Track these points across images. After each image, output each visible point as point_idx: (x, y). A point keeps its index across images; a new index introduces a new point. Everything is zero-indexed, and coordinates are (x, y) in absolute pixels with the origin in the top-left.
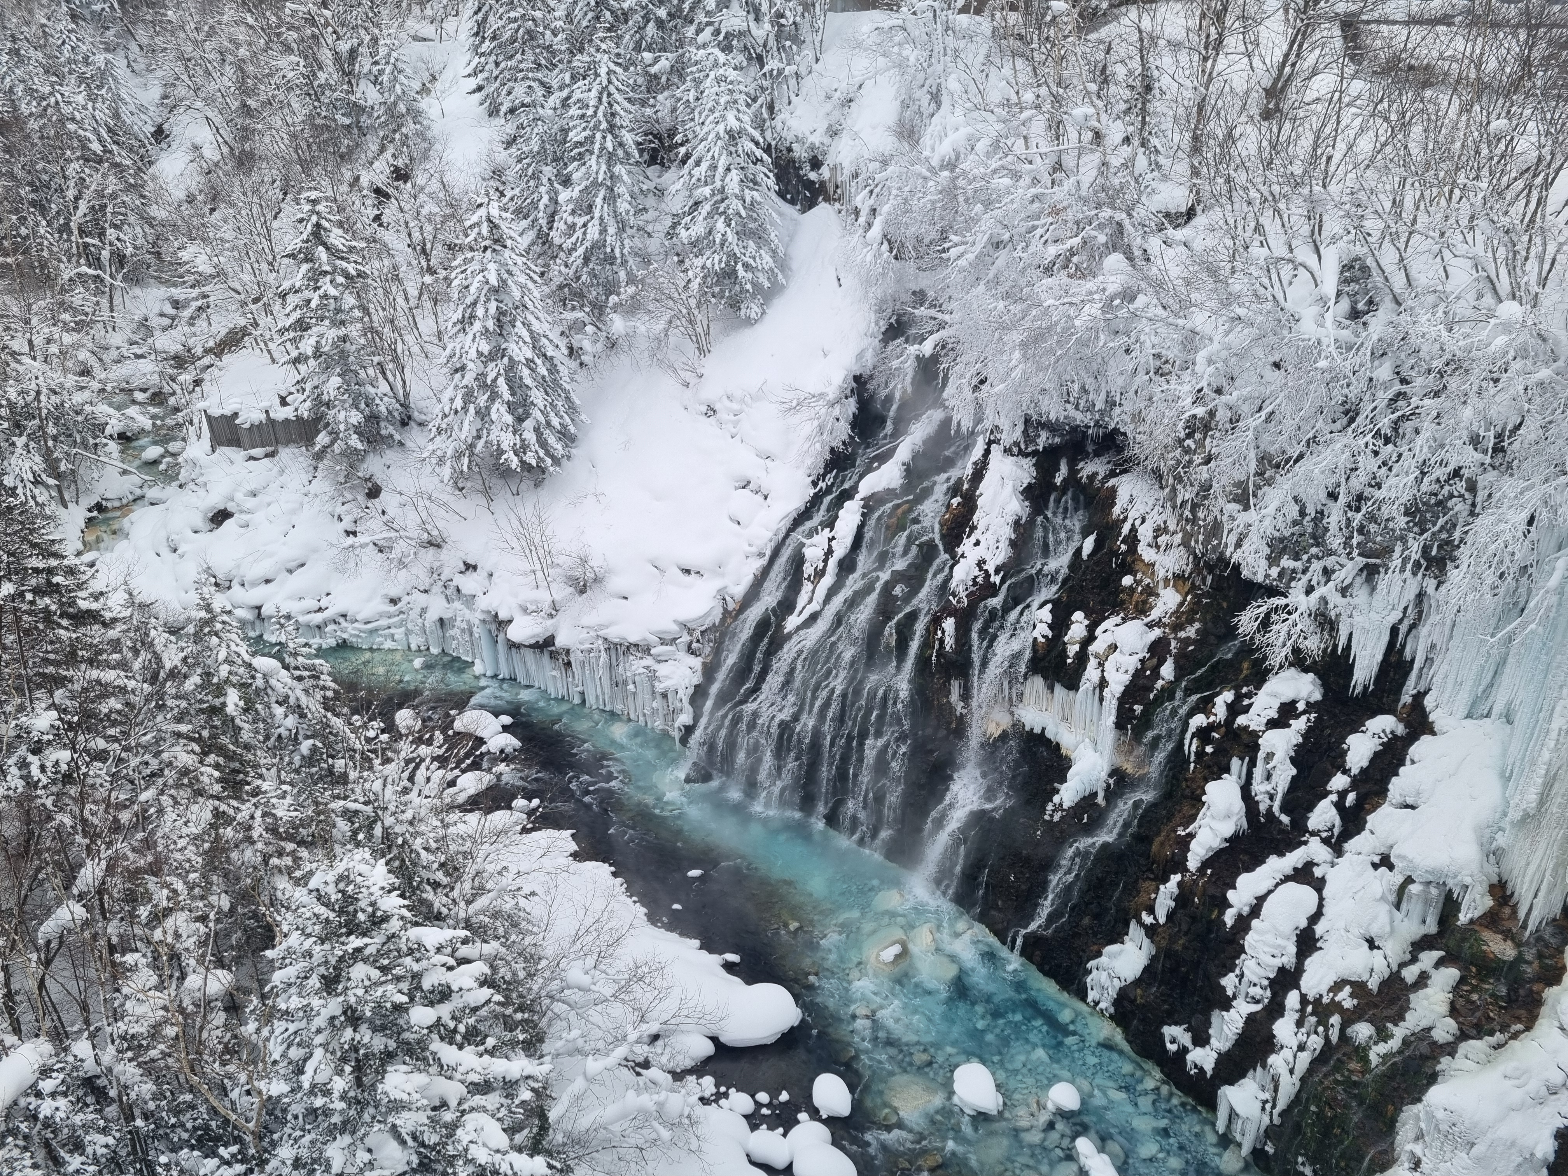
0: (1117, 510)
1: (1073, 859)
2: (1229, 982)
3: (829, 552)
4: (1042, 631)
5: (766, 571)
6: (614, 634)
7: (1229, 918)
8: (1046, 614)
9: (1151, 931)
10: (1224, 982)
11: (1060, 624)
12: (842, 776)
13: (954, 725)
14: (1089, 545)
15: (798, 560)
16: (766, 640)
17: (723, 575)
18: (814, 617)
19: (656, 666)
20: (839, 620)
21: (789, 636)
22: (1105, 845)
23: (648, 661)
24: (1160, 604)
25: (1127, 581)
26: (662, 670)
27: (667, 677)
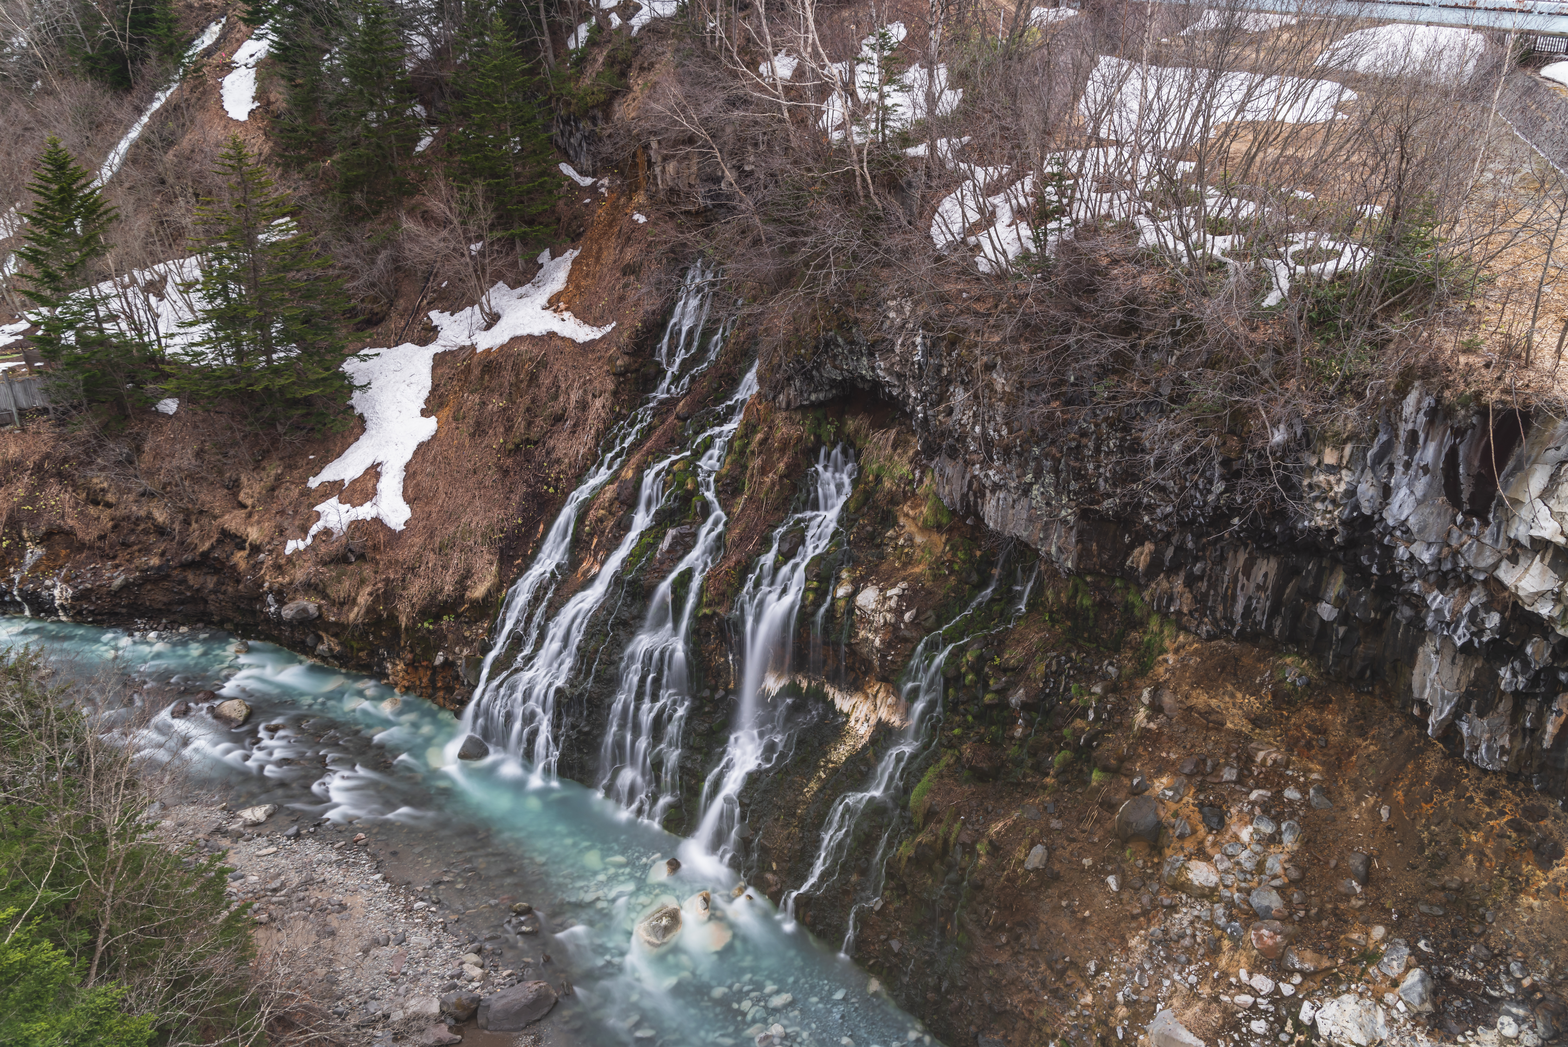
13: (731, 686)
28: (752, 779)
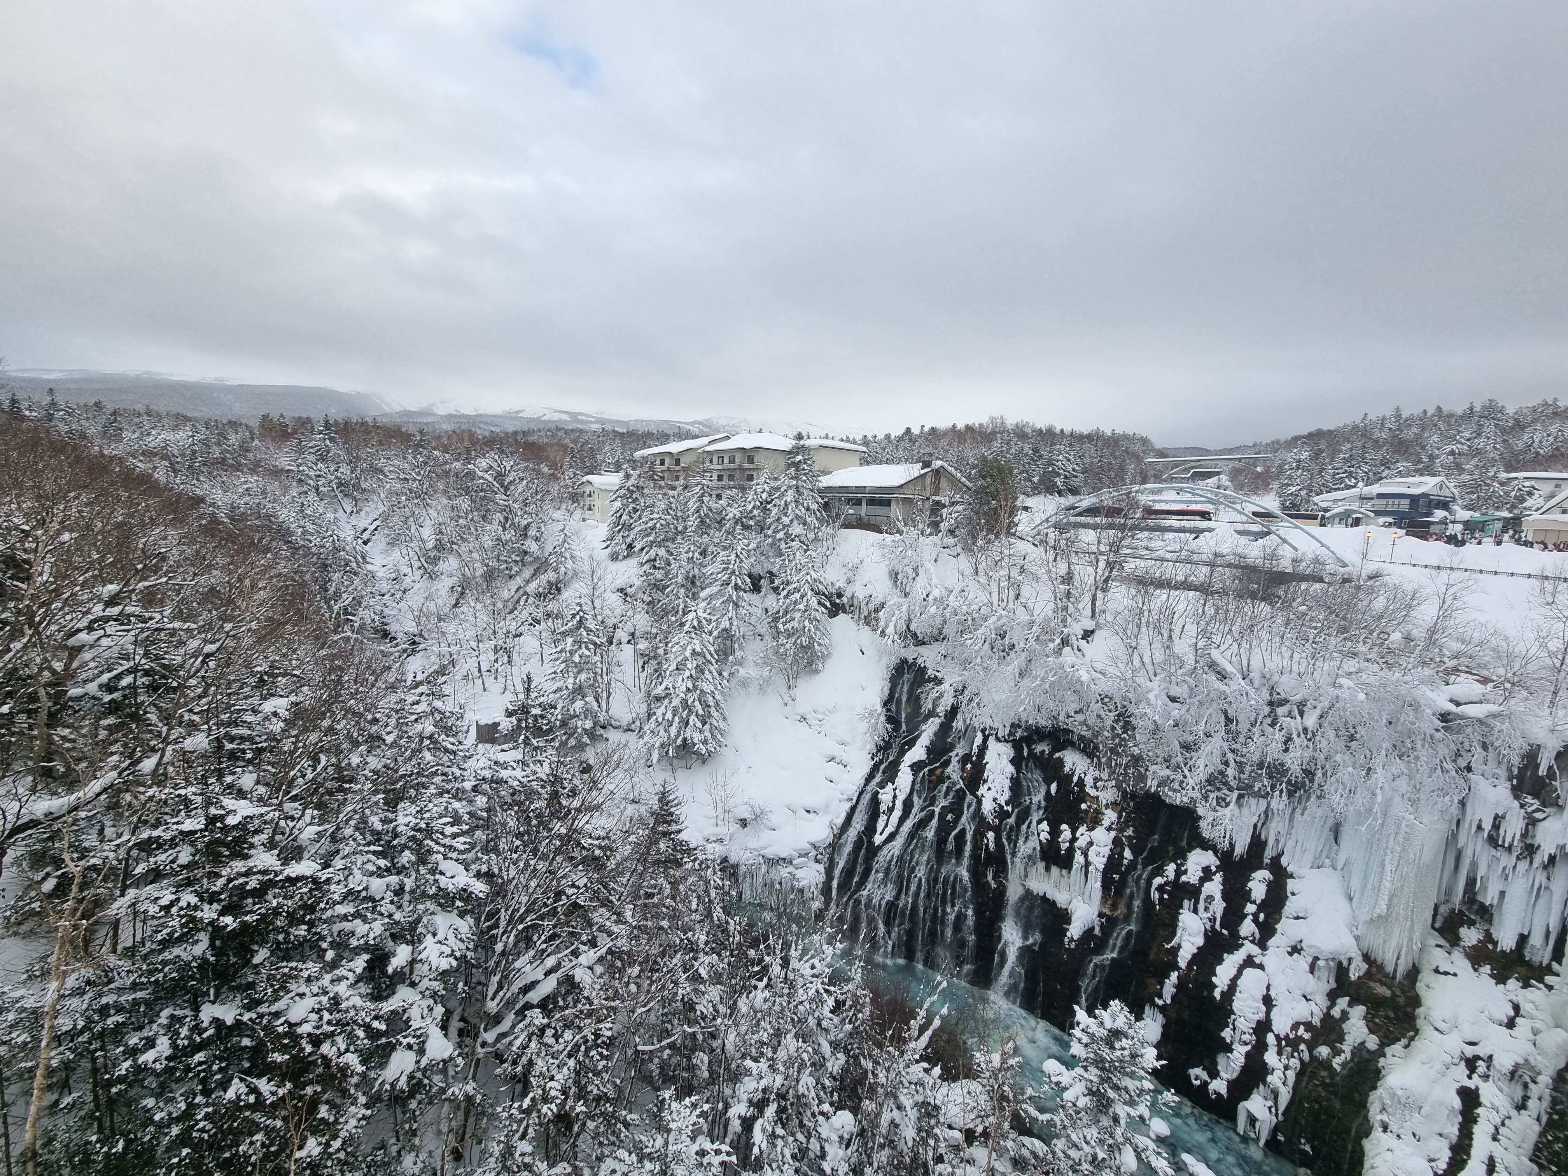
0: (1067, 769)
1: (1094, 971)
2: (1227, 1034)
3: (895, 797)
4: (1045, 836)
5: (853, 809)
6: (770, 853)
7: (1217, 994)
8: (1045, 826)
9: (1163, 1009)
10: (1223, 1034)
11: (1055, 832)
12: (933, 933)
14: (1054, 787)
15: (875, 802)
16: (863, 851)
17: (828, 813)
18: (892, 837)
19: (796, 872)
20: (912, 835)
21: (880, 848)
22: (1113, 959)
23: (791, 869)
24: (1106, 818)
25: (1084, 806)
26: (800, 874)
27: (804, 878)
28: (1024, 951)
